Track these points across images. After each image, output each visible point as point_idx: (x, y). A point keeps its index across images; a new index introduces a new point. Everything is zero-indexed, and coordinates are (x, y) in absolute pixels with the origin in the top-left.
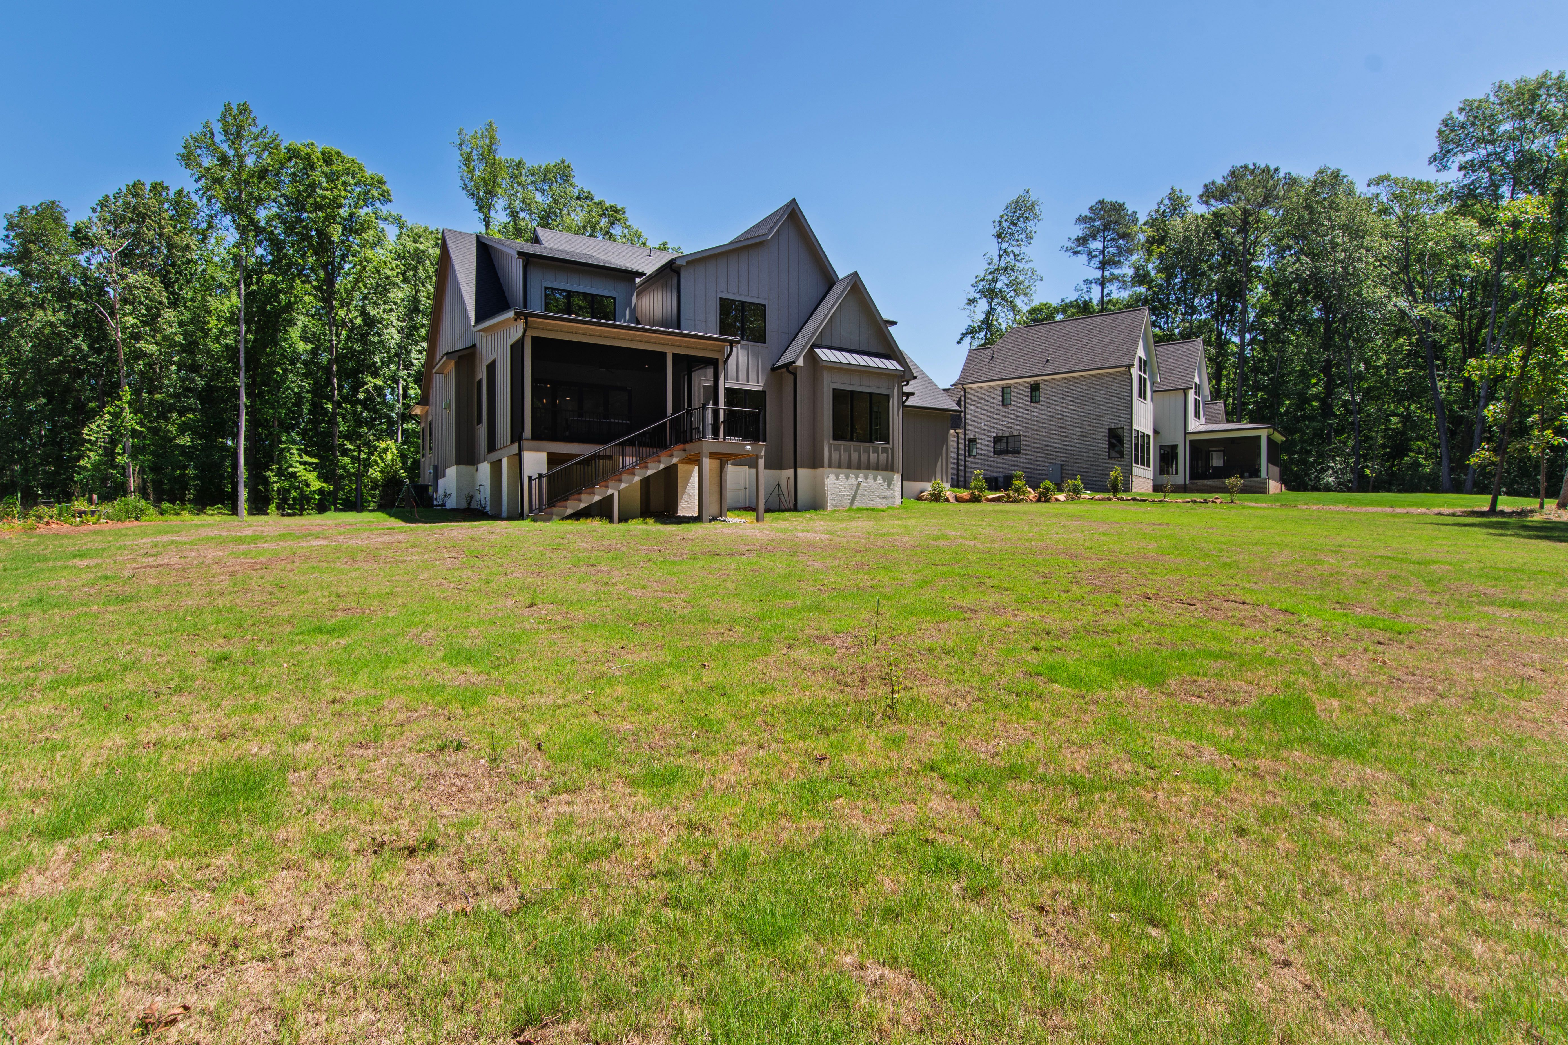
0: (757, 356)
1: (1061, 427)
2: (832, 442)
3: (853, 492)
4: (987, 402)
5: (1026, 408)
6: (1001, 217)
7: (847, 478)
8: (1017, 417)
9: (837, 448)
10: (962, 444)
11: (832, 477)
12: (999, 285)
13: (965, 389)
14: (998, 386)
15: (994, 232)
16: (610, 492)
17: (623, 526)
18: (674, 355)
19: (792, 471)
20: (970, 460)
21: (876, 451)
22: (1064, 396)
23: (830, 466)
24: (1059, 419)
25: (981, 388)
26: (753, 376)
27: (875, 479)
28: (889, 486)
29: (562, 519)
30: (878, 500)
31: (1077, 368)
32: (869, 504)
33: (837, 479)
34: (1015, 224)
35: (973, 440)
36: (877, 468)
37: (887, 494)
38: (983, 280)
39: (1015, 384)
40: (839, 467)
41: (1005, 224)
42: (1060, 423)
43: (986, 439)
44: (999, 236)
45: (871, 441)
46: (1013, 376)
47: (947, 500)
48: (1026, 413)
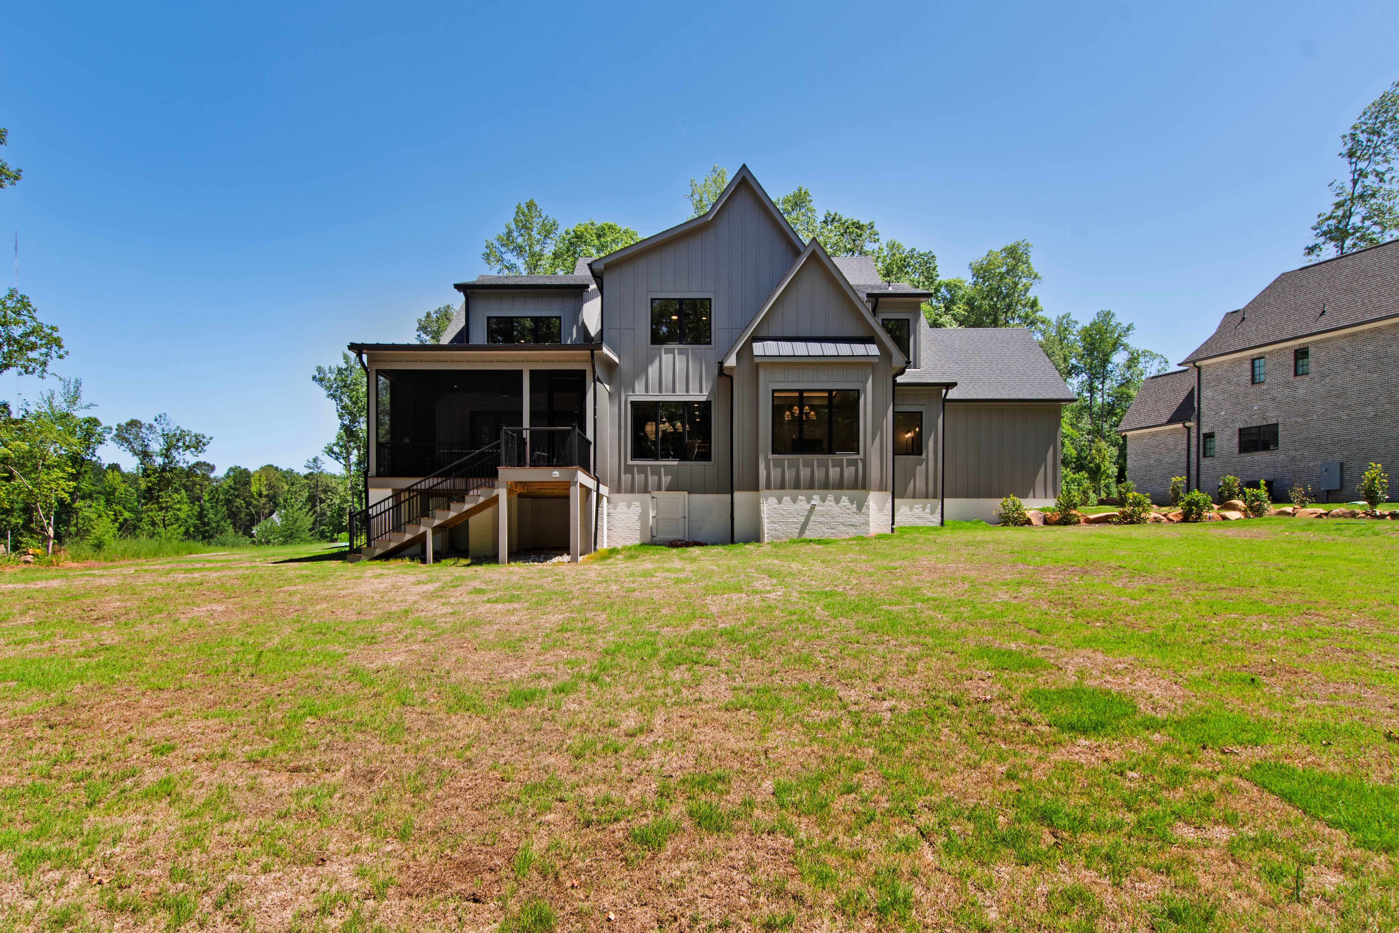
0: (698, 359)
1: (1342, 408)
2: (770, 456)
3: (803, 519)
4: (1229, 382)
5: (1288, 385)
6: (1355, 128)
7: (794, 500)
8: (1274, 399)
9: (778, 464)
10: (1194, 442)
11: (773, 500)
12: (1356, 220)
13: (1199, 368)
14: (1245, 358)
15: (1344, 151)
16: (422, 529)
17: (437, 567)
18: (531, 372)
19: (729, 496)
20: (1205, 462)
21: (839, 464)
22: (1347, 362)
23: (768, 487)
24: (1339, 396)
25: (1222, 363)
26: (694, 384)
27: (837, 501)
28: (860, 508)
29: (371, 560)
30: (842, 528)
31: (1368, 317)
32: (827, 533)
33: (780, 502)
34: (1379, 134)
35: (1210, 436)
36: (840, 485)
37: (856, 519)
38: (1330, 218)
39: (1270, 353)
40: (782, 487)
41: (1362, 137)
42: (1340, 402)
43: (1228, 432)
44: (1351, 154)
45: (831, 451)
46: (1267, 341)
47: (1029, 522)
48: (1287, 391)
